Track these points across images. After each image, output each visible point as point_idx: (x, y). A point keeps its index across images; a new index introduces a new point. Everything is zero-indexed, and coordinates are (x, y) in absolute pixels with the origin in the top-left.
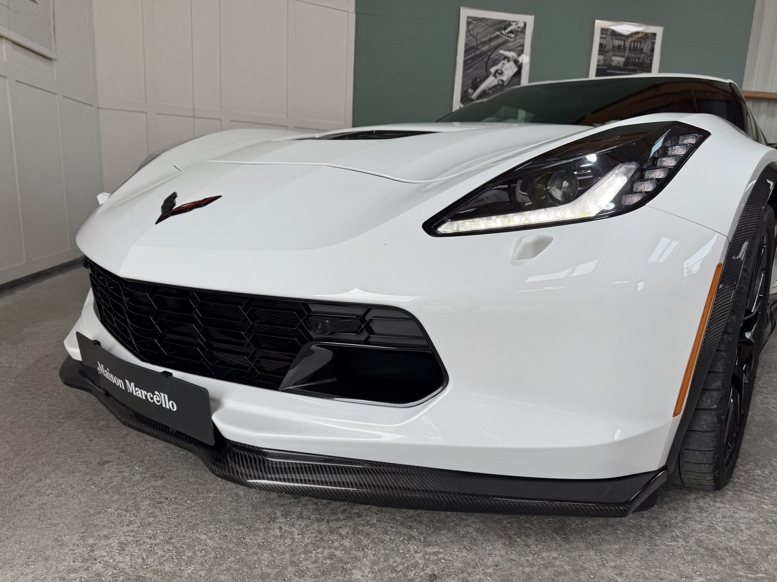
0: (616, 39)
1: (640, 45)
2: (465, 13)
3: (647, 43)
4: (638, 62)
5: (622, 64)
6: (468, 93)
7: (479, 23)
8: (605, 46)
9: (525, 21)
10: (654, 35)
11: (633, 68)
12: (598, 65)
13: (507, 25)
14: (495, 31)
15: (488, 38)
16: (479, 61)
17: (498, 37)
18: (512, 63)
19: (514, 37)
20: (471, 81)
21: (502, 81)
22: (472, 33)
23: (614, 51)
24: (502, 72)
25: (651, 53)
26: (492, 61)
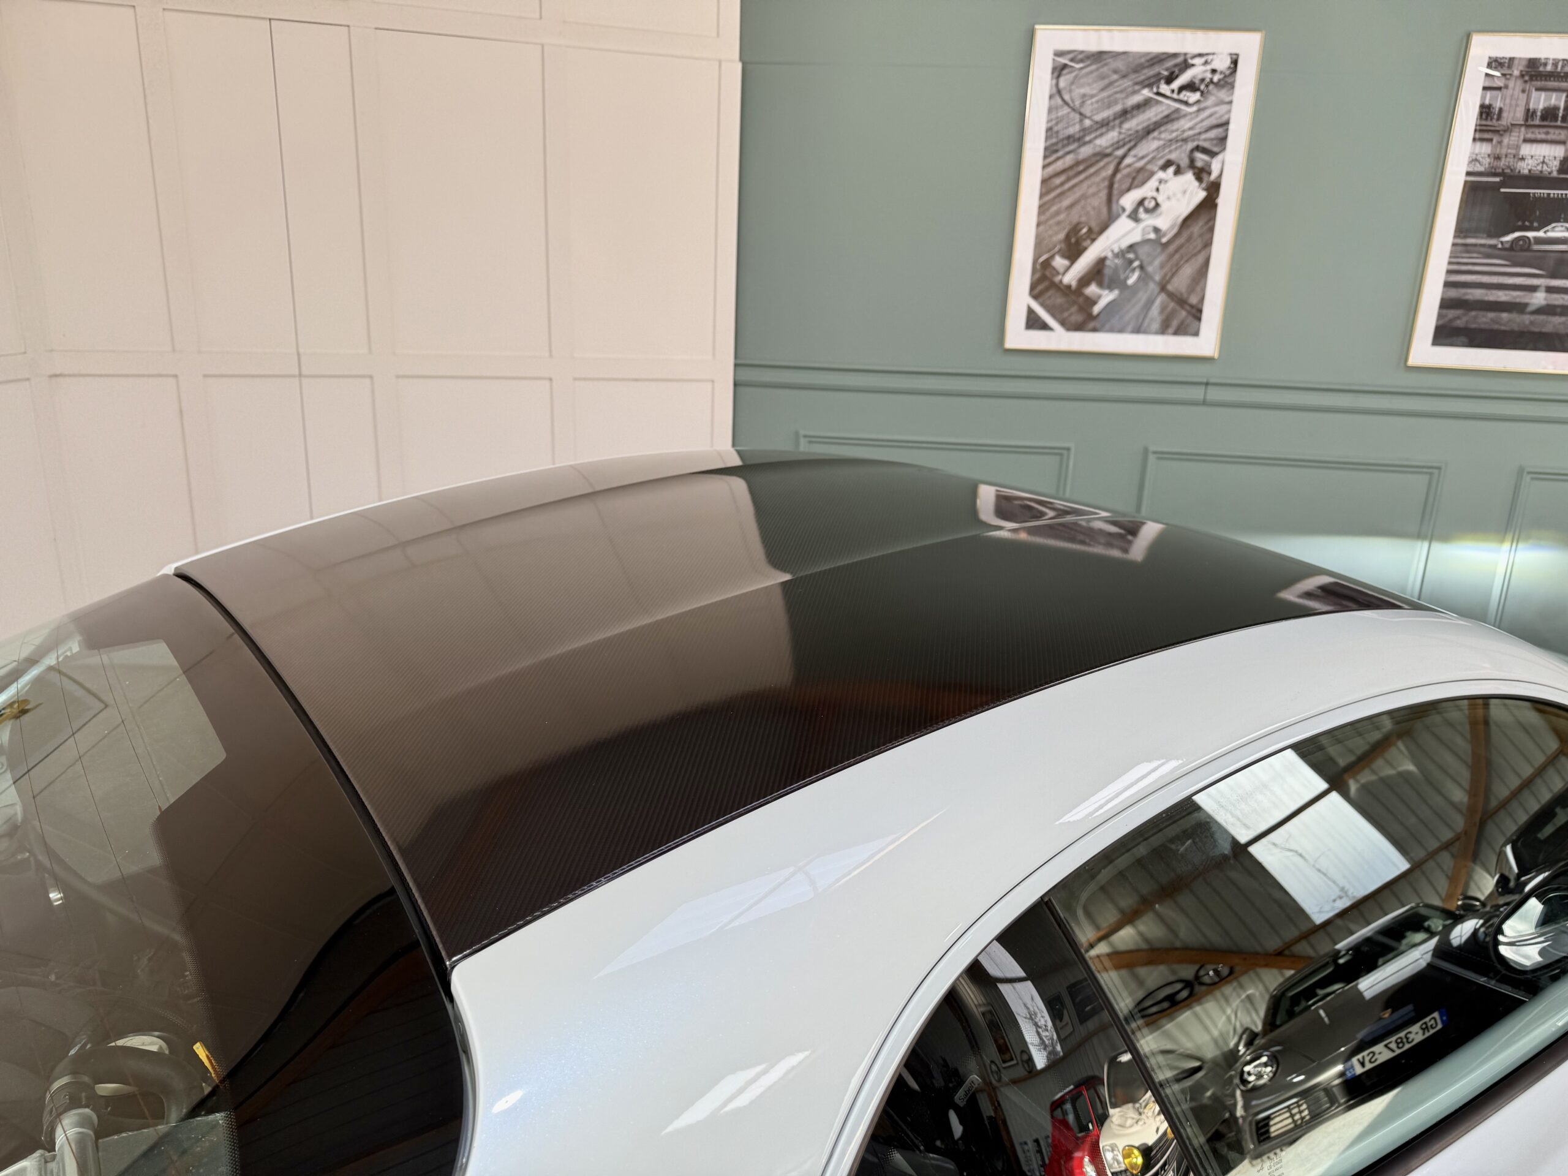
0: (1538, 89)
2: (1051, 41)
5: (1554, 166)
6: (1054, 268)
7: (1093, 67)
8: (1501, 110)
9: (1234, 51)
12: (1468, 174)
13: (1176, 65)
14: (1137, 87)
15: (1118, 108)
16: (1086, 178)
17: (1146, 103)
18: (1189, 177)
19: (1198, 102)
20: (1062, 236)
21: (1156, 230)
22: (1067, 97)
23: (1528, 126)
24: (1157, 205)
26: (1128, 175)
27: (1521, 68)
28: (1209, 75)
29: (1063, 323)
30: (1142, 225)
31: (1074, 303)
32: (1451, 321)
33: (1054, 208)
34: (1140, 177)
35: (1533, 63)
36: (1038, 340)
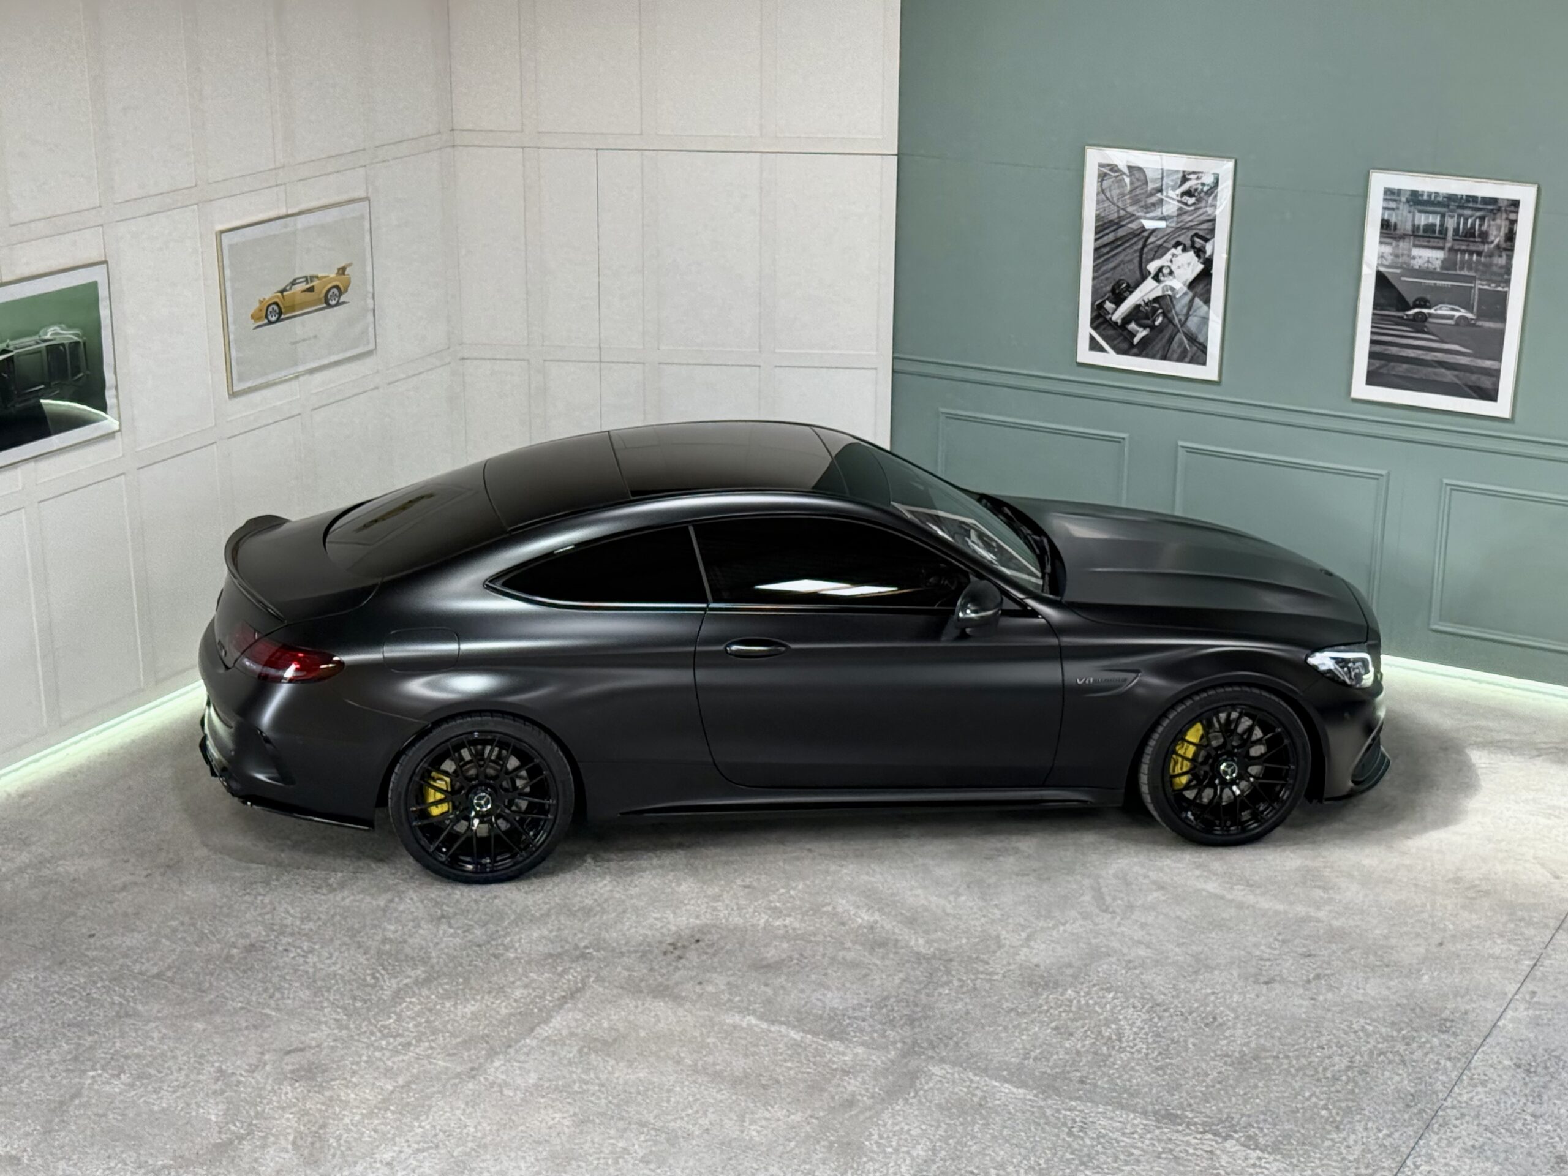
0: (1420, 211)
1: (1480, 226)
2: (1095, 158)
3: (1498, 221)
4: (1478, 262)
5: (1437, 265)
6: (1106, 309)
8: (1396, 225)
9: (1216, 170)
10: (1515, 204)
11: (1465, 272)
12: (1378, 266)
13: (1179, 178)
14: (1154, 192)
15: (1143, 204)
16: (1124, 250)
18: (1191, 254)
19: (1194, 204)
20: (1109, 288)
21: (1172, 289)
22: (1108, 195)
23: (1415, 236)
24: (1172, 272)
25: (1509, 243)
26: (1151, 250)
27: (1407, 195)
28: (1200, 187)
29: (1114, 348)
30: (1163, 285)
31: (1121, 335)
32: (1380, 368)
33: (1104, 268)
34: (1161, 251)
35: (1414, 194)
36: (1097, 358)
